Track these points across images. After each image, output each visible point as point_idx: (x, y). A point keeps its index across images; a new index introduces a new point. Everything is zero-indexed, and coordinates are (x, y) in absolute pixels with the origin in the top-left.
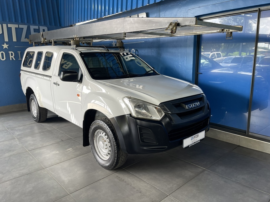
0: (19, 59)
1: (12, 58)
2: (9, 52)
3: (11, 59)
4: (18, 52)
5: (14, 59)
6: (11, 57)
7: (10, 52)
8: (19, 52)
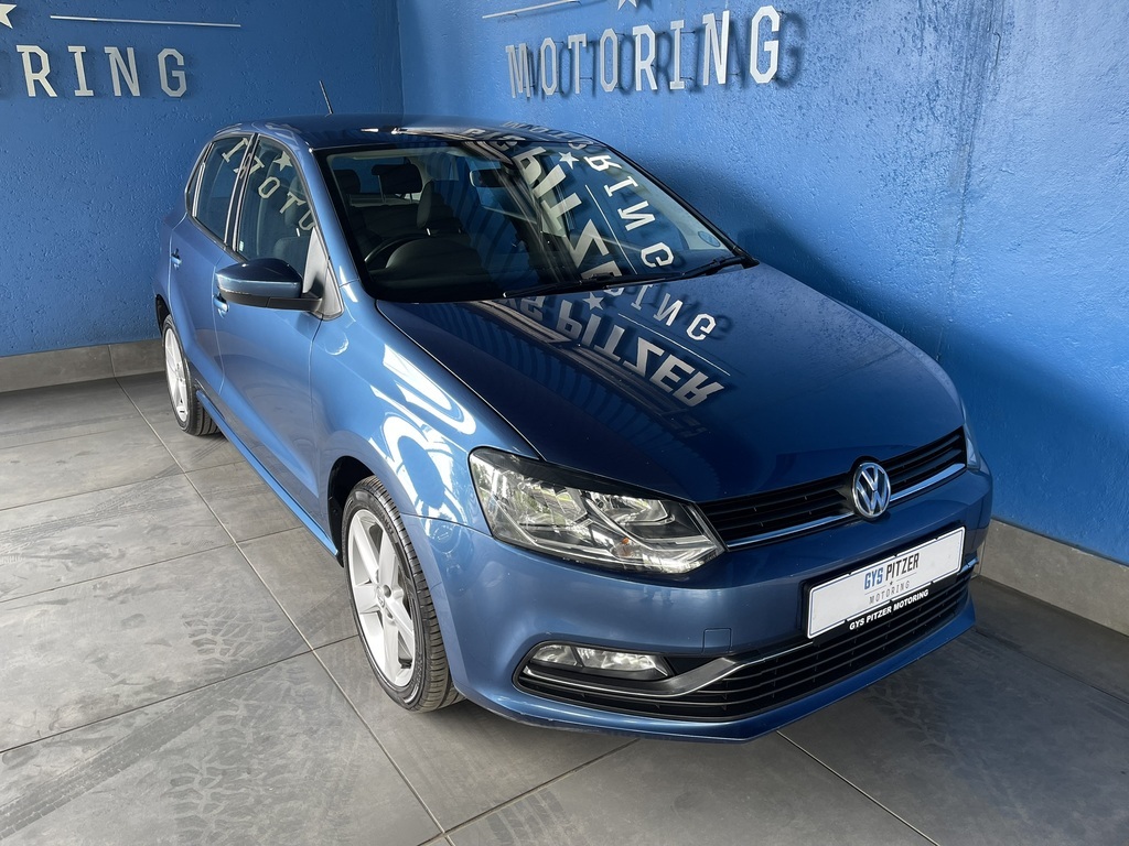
0: (77, 93)
1: (37, 82)
2: (20, 48)
3: (32, 92)
4: (71, 49)
5: (52, 93)
6: (30, 77)
7: (25, 50)
8: (78, 51)
